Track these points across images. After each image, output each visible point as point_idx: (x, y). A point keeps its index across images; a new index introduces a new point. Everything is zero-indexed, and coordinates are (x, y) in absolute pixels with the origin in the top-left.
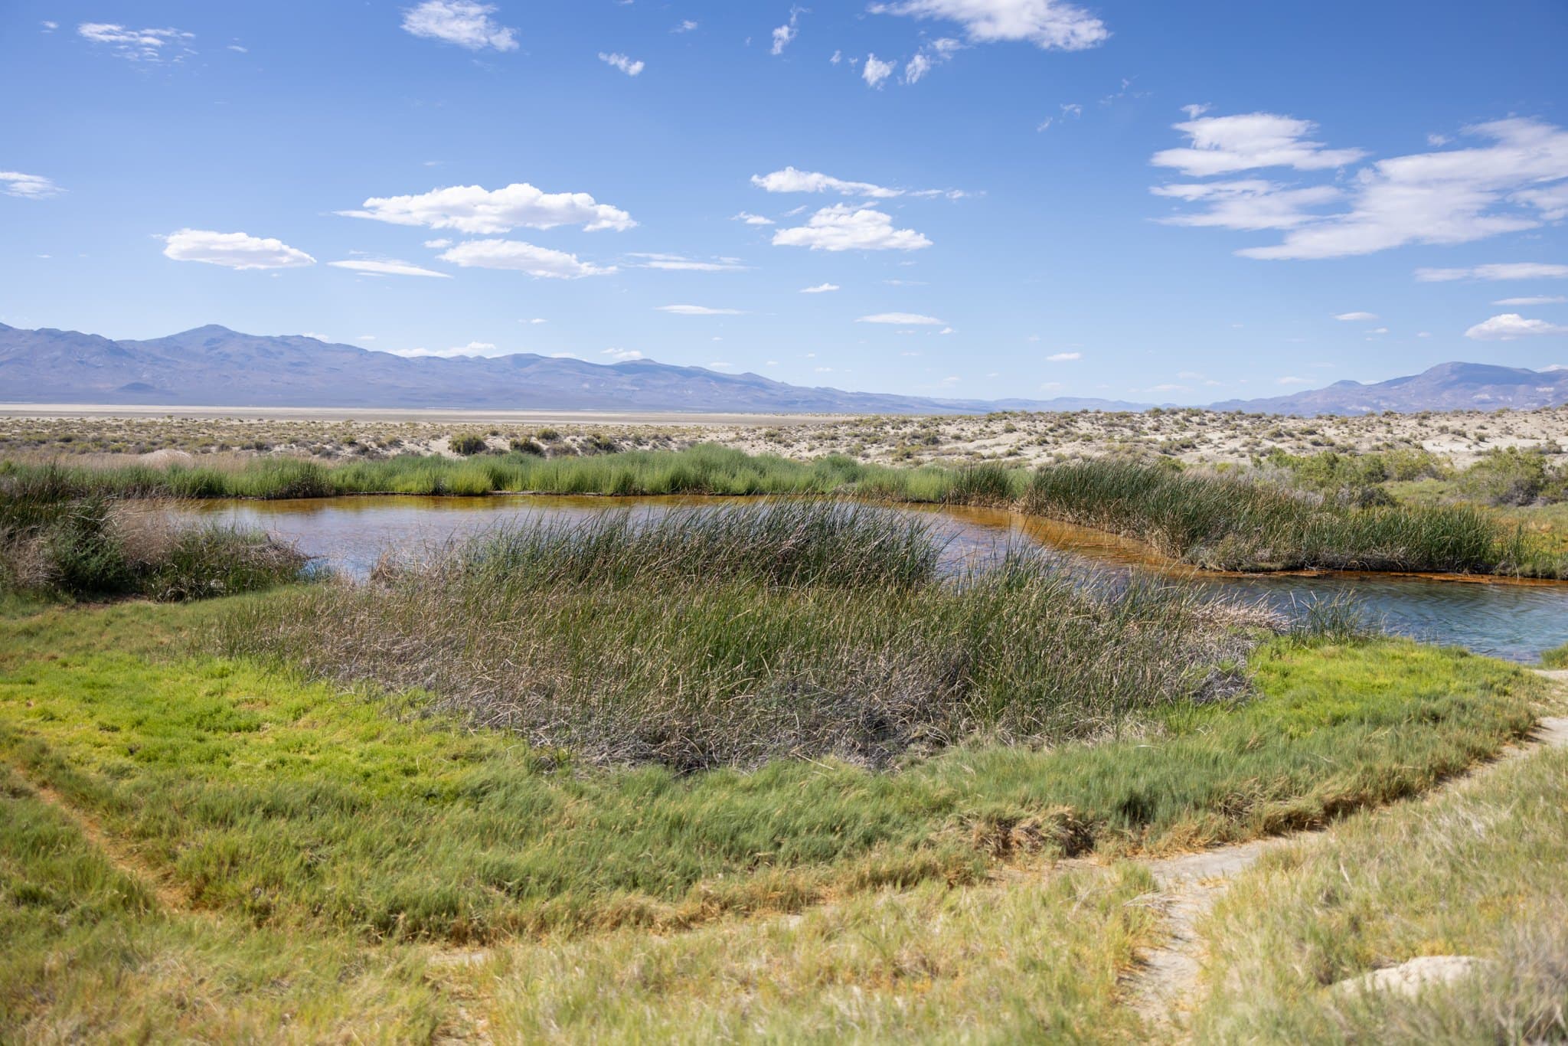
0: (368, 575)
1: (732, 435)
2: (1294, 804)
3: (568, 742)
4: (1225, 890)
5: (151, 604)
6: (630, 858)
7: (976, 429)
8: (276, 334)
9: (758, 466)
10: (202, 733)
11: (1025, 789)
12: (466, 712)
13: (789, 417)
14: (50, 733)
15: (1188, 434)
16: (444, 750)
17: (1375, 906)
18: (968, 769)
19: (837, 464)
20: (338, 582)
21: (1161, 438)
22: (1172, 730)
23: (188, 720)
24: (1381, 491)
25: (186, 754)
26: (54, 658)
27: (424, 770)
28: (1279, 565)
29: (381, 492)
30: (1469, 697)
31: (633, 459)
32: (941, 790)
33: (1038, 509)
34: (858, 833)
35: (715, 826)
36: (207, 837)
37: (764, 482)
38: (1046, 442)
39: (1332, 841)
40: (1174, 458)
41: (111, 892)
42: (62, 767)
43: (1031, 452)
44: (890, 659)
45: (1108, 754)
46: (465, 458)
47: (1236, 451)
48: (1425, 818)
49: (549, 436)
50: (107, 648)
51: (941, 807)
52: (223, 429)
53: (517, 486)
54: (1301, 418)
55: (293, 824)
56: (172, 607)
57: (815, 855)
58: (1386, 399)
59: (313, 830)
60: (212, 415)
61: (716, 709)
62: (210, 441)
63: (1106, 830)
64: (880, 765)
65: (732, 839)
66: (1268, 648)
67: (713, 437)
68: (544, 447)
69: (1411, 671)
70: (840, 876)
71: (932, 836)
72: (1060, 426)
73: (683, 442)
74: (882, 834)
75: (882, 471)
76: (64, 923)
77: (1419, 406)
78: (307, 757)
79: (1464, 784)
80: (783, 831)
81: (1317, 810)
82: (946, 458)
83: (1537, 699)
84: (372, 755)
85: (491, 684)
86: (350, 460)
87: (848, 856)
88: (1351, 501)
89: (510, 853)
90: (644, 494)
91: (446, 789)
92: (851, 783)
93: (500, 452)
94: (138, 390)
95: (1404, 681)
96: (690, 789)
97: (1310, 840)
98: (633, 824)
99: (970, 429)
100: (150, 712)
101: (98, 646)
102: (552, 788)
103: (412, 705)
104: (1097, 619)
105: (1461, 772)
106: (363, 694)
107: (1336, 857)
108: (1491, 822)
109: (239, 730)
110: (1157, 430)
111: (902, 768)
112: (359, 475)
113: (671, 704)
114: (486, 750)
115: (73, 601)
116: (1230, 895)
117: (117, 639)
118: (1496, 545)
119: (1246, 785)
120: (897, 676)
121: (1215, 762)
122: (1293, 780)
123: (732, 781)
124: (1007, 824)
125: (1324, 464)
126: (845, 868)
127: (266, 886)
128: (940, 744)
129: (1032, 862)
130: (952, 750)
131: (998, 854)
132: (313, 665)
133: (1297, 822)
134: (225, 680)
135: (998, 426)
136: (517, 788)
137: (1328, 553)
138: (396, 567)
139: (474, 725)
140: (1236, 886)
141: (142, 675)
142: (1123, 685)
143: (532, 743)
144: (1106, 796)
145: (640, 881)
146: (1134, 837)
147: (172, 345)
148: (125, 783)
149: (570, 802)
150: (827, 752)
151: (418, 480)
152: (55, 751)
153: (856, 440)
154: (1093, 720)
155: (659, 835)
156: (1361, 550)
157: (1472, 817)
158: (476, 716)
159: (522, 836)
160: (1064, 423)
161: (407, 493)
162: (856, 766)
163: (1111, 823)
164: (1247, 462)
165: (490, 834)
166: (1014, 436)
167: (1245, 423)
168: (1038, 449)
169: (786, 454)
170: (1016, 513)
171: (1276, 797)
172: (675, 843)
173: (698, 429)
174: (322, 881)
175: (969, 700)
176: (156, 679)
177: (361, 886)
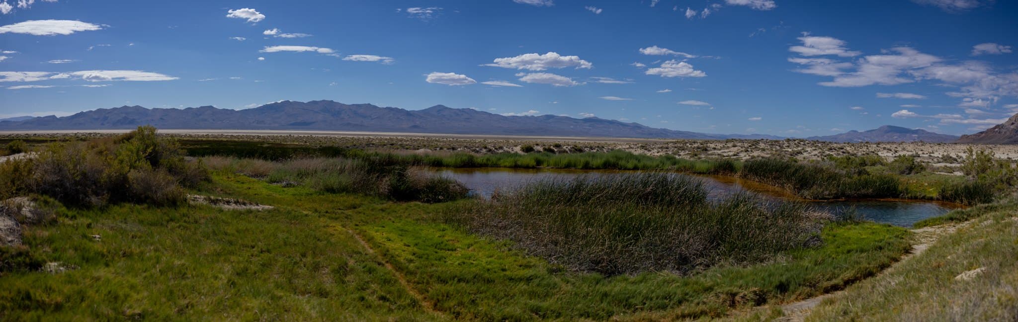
0: (491, 197)
1: (628, 146)
2: (834, 282)
3: (563, 263)
4: (809, 313)
5: (419, 203)
6: (587, 306)
7: (722, 145)
8: (460, 108)
9: (638, 158)
10: (436, 250)
11: (741, 282)
12: (525, 250)
13: (649, 140)
14: (389, 245)
15: (800, 148)
16: (517, 263)
17: (860, 314)
18: (719, 275)
19: (668, 158)
20: (480, 199)
21: (790, 150)
22: (795, 258)
23: (432, 245)
24: (864, 169)
25: (432, 257)
26: (390, 219)
27: (509, 269)
28: (832, 197)
29: (495, 166)
30: (891, 240)
31: (589, 155)
32: (708, 283)
33: (745, 176)
34: (676, 299)
35: (620, 296)
36: (438, 286)
37: (640, 165)
38: (748, 151)
39: (846, 293)
40: (795, 158)
41: (408, 301)
42: (393, 257)
43: (742, 155)
44: (688, 234)
45: (772, 268)
46: (526, 154)
47: (816, 155)
48: (876, 282)
49: (557, 146)
50: (406, 217)
51: (709, 289)
52: (440, 142)
53: (545, 164)
54: (838, 143)
55: (468, 285)
56: (426, 204)
57: (659, 307)
58: (867, 137)
59: (475, 288)
60: (437, 137)
61: (621, 252)
62: (436, 146)
63: (771, 296)
64: (685, 274)
65: (626, 301)
66: (828, 227)
67: (620, 147)
68: (556, 150)
69: (873, 233)
70: (669, 315)
71: (705, 300)
72: (753, 145)
73: (609, 149)
74: (685, 300)
75: (686, 161)
76: (393, 308)
77: (877, 140)
78: (472, 262)
79: (890, 270)
80: (647, 298)
81: (842, 283)
82: (710, 156)
83: (912, 240)
84: (490, 263)
85: (534, 240)
86: (485, 154)
87: (672, 308)
88: (854, 173)
89: (541, 302)
90: (593, 169)
91: (517, 277)
92: (673, 281)
93: (539, 152)
94: (415, 128)
95: (871, 236)
96: (610, 282)
97: (839, 294)
98: (588, 294)
99: (719, 146)
100: (420, 241)
101: (404, 217)
102: (556, 279)
103: (505, 245)
104: (767, 218)
105: (888, 266)
106: (488, 240)
107: (847, 299)
108: (897, 282)
109: (449, 250)
110: (788, 147)
111: (693, 275)
112: (488, 160)
113: (603, 250)
114: (532, 264)
115: (395, 200)
116: (811, 315)
117: (409, 214)
118: (900, 188)
119: (817, 277)
120: (691, 240)
121: (807, 269)
122: (834, 273)
123: (626, 280)
124: (734, 295)
125: (845, 160)
126: (671, 312)
127: (458, 306)
128: (708, 266)
129: (743, 308)
130: (712, 268)
131: (730, 306)
132: (471, 228)
133: (835, 288)
134: (444, 232)
135: (730, 145)
136: (543, 279)
137: (848, 192)
138: (501, 194)
139: (528, 254)
140: (813, 312)
141: (418, 228)
142: (777, 242)
143: (549, 262)
144: (771, 283)
145: (590, 315)
146: (782, 297)
147: (425, 112)
148: (412, 264)
149: (564, 286)
150: (664, 269)
151: (509, 162)
152: (391, 252)
153: (676, 149)
154: (767, 255)
155: (598, 298)
156: (858, 190)
157: (891, 281)
158: (529, 251)
159: (545, 296)
160: (755, 144)
161: (505, 167)
162: (675, 275)
163: (773, 293)
164: (819, 159)
165: (532, 295)
166: (736, 149)
167: (819, 145)
168: (745, 153)
169: (649, 154)
170: (737, 177)
171: (828, 280)
172: (604, 301)
173: (615, 144)
174: (478, 306)
175: (719, 249)
176: (422, 230)
177: (492, 309)
